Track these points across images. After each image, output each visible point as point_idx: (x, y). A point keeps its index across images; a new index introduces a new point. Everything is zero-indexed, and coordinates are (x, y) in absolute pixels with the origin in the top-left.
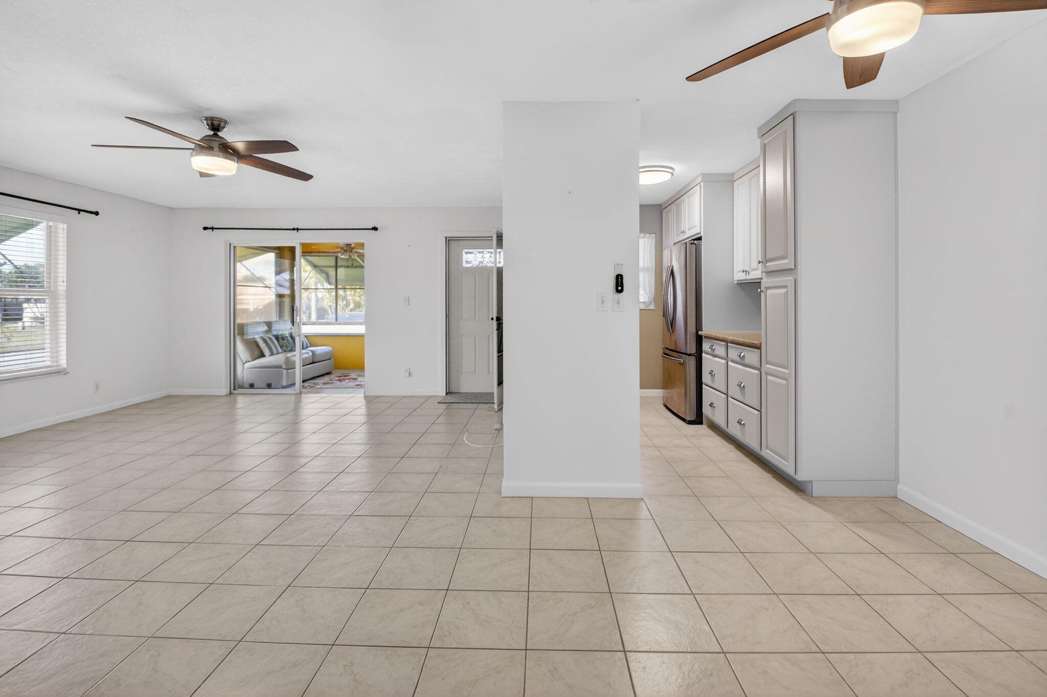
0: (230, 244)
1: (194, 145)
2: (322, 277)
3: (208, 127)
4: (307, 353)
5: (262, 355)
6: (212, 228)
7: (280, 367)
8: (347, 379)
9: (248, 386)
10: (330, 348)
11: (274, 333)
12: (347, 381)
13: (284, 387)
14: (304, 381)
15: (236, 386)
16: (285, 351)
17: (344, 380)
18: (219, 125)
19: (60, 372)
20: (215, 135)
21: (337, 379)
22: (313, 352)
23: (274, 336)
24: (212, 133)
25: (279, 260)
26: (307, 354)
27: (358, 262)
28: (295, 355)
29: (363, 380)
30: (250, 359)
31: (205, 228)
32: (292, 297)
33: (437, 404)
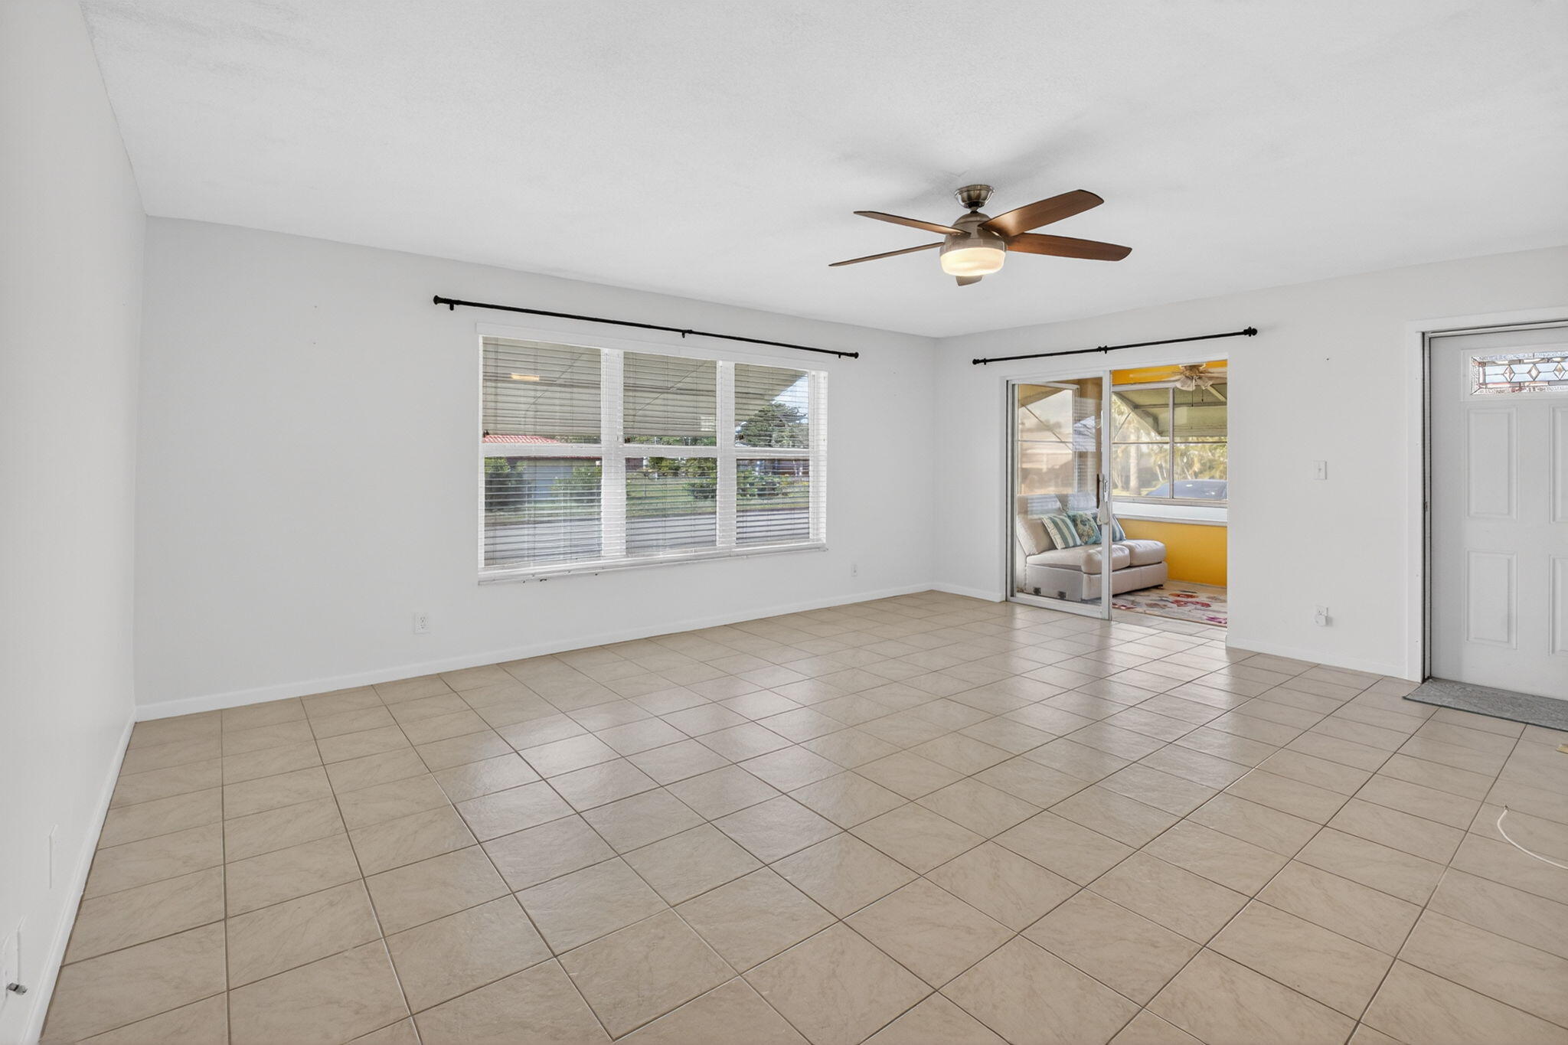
0: (1007, 381)
1: (944, 236)
2: (1147, 423)
3: (963, 204)
4: (1122, 550)
5: (1052, 547)
6: (985, 361)
7: (1077, 568)
8: (1192, 603)
9: (1032, 590)
10: (1160, 545)
11: (1071, 513)
12: (1191, 607)
13: (1083, 601)
14: (1115, 596)
15: (1013, 588)
16: (1086, 543)
17: (1186, 603)
18: (979, 196)
19: (818, 548)
20: (974, 213)
21: (1172, 599)
22: (1131, 549)
23: (1069, 517)
24: (968, 211)
25: (1078, 399)
26: (1120, 551)
27: (1213, 395)
28: (1100, 552)
29: (1223, 610)
30: (1035, 550)
31: (976, 362)
32: (1098, 455)
33: (1400, 699)
